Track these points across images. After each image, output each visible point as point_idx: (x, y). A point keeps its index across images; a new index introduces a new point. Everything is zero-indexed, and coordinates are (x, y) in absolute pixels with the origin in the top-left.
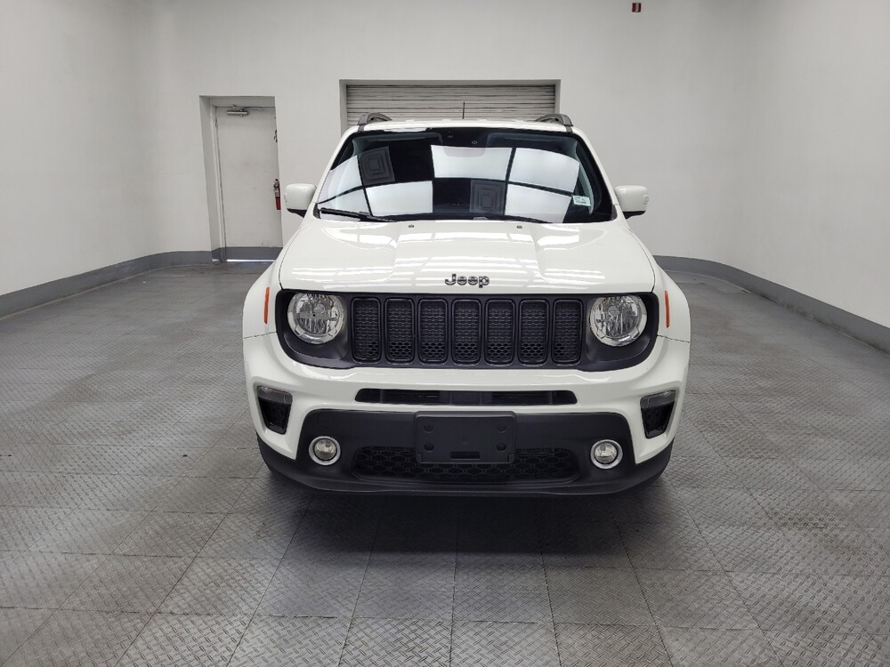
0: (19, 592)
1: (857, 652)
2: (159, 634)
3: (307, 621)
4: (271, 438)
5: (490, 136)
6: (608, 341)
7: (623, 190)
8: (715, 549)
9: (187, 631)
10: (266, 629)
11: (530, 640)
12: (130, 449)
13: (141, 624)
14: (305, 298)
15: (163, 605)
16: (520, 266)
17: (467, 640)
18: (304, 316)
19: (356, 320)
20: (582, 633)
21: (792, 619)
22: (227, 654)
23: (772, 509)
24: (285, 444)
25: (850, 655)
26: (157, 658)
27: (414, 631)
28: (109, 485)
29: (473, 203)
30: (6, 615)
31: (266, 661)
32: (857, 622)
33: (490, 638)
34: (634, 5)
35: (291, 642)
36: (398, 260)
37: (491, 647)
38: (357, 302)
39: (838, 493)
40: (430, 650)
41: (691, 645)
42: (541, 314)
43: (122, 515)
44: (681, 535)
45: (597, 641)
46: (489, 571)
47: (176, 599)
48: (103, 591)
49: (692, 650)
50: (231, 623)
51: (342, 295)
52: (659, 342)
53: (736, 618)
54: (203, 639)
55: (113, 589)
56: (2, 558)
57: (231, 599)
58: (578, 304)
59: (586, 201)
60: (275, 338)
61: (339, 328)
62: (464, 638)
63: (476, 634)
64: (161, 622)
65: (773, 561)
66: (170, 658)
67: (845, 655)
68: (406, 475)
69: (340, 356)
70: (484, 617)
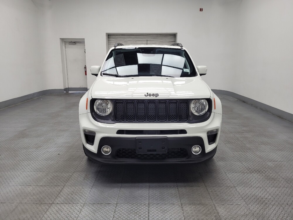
0: (7, 198)
1: (277, 210)
2: (54, 210)
3: (102, 205)
4: (89, 147)
5: (156, 50)
6: (196, 114)
7: (199, 67)
8: (231, 180)
9: (63, 209)
10: (89, 208)
11: (174, 209)
12: (40, 152)
13: (48, 207)
14: (99, 101)
15: (55, 201)
16: (166, 90)
17: (154, 210)
18: (99, 107)
19: (116, 108)
20: (190, 206)
21: (256, 201)
22: (77, 216)
23: (249, 167)
24: (93, 148)
25: (275, 211)
26: (54, 217)
27: (137, 207)
28: (34, 164)
29: (151, 71)
30: (3, 205)
31: (90, 218)
32: (276, 201)
33: (161, 209)
34: (200, 9)
35: (97, 211)
36: (129, 89)
37: (161, 211)
38: (116, 102)
39: (269, 162)
40: (142, 213)
41: (225, 209)
42: (175, 105)
43: (39, 173)
44: (220, 176)
45: (195, 209)
46: (160, 188)
47: (59, 199)
48: (34, 197)
49: (225, 211)
50: (77, 206)
51: (111, 100)
52: (212, 114)
53: (238, 201)
54: (68, 211)
55: (38, 196)
56: (1, 187)
57: (77, 199)
58: (186, 102)
59: (188, 70)
60: (90, 114)
61: (110, 111)
62: (153, 209)
63: (157, 208)
64: (54, 206)
65: (249, 183)
66: (58, 217)
67: (273, 211)
68: (132, 158)
69: (111, 119)
70: (159, 202)
